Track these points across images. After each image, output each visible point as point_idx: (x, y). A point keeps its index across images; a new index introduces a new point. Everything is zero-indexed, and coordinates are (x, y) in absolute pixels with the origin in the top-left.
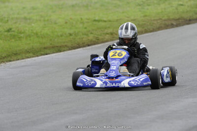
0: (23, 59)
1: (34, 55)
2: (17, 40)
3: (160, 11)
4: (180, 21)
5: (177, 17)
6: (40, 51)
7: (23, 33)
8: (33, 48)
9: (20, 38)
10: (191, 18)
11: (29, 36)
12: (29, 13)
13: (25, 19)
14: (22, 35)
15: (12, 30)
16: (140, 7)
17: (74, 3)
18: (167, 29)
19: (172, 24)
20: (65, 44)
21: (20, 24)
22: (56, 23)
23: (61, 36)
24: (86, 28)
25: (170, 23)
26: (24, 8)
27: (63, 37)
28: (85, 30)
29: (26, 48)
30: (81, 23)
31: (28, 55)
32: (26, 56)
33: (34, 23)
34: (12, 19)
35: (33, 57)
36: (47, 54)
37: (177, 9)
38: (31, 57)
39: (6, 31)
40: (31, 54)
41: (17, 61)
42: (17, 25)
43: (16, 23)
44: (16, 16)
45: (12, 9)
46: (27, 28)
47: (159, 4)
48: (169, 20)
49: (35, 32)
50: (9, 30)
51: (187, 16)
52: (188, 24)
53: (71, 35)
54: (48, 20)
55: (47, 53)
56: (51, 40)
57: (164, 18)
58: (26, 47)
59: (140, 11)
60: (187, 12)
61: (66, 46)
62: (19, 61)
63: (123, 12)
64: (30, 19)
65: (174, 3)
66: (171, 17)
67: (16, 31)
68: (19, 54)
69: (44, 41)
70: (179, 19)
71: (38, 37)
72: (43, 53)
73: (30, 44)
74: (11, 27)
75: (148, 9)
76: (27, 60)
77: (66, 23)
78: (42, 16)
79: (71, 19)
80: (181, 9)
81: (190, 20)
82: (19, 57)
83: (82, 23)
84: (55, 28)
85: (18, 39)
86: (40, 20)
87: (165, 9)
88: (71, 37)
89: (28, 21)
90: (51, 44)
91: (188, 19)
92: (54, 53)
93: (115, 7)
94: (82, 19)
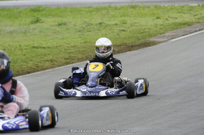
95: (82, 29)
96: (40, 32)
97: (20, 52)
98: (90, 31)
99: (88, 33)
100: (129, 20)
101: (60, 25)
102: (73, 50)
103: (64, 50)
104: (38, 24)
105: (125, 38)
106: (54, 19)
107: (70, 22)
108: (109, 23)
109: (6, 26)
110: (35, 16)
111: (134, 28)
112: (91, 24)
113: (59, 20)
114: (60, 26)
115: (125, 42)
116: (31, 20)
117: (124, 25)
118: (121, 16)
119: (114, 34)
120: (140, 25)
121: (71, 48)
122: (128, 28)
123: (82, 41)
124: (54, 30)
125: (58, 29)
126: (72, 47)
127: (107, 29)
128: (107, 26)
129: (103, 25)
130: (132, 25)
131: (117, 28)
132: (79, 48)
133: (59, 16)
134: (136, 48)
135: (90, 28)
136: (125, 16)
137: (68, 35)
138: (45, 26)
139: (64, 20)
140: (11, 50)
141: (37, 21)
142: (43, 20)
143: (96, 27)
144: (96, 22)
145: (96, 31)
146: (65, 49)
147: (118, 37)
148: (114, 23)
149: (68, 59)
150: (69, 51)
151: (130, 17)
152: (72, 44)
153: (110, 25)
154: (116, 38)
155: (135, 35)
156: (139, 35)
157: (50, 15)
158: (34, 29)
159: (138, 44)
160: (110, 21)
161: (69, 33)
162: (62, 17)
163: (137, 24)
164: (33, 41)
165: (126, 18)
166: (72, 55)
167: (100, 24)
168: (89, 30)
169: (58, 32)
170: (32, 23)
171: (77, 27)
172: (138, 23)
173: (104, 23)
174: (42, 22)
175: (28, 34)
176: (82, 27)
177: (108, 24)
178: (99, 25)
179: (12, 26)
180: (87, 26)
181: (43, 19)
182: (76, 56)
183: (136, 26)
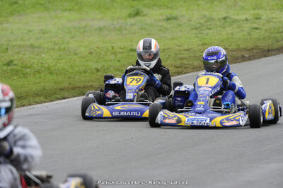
0: (30, 105)
1: (46, 100)
2: (21, 78)
3: (225, 37)
4: (255, 51)
5: (250, 46)
6: (55, 93)
7: (29, 67)
8: (44, 89)
9: (25, 75)
10: (270, 48)
11: (38, 72)
12: (37, 39)
13: (32, 46)
14: (28, 70)
15: (14, 62)
16: (196, 31)
17: (102, 24)
18: (235, 63)
19: (243, 56)
20: (90, 83)
21: (24, 54)
22: (76, 54)
23: (85, 72)
24: (119, 61)
25: (240, 54)
26: (30, 31)
27: (87, 74)
28: (118, 64)
29: (34, 90)
30: (112, 53)
31: (37, 99)
32: (35, 100)
33: (45, 54)
34: (13, 46)
35: (45, 102)
36: (64, 98)
37: (249, 34)
38: (41, 102)
39: (6, 65)
40: (42, 98)
41: (22, 108)
42: (21, 55)
43: (18, 53)
44: (18, 43)
45: (12, 33)
46: (35, 61)
47: (224, 28)
48: (238, 49)
49: (46, 65)
50: (9, 63)
51: (264, 44)
52: (265, 56)
53: (98, 70)
54: (64, 49)
55: (65, 96)
56: (69, 78)
57: (230, 48)
58: (35, 88)
59: (197, 37)
60: (264, 38)
61: (91, 86)
62: (25, 108)
63: (172, 39)
64: (38, 47)
65: (244, 26)
66: (241, 46)
67: (20, 64)
68: (25, 98)
69: (60, 78)
70: (253, 49)
71: (51, 73)
72: (58, 96)
73: (39, 83)
74: (12, 58)
75: (207, 34)
76: (35, 106)
77: (91, 53)
78: (55, 44)
79: (98, 48)
80: (256, 34)
81: (269, 51)
82: (25, 102)
83: (115, 53)
84: (75, 61)
85: (22, 76)
86: (53, 49)
87: (232, 34)
88: (99, 74)
89: (36, 50)
90: (70, 84)
91: (266, 49)
92: (74, 97)
93: (160, 30)
94: (113, 48)
95: (199, 25)
96: (141, 29)
97: (112, 57)
98: (210, 29)
99: (208, 31)
100: (265, 15)
101: (168, 19)
102: (186, 55)
103: (173, 55)
104: (138, 18)
105: (259, 40)
106: (161, 11)
107: (183, 16)
108: (236, 17)
109: (93, 19)
110: (133, 7)
111: (271, 25)
112: (212, 19)
113: (168, 12)
114: (169, 21)
115: (259, 44)
116: (128, 12)
117: (258, 21)
118: (254, 9)
119: (244, 33)
120: (280, 21)
121: (184, 52)
122: (263, 25)
123: (199, 42)
124: (161, 26)
125: (165, 24)
126: (185, 50)
127: (234, 26)
128: (233, 22)
129: (228, 20)
130: (268, 22)
131: (249, 25)
132: (194, 51)
133: (168, 7)
134: (274, 52)
135: (210, 25)
136: (258, 9)
137: (179, 33)
138: (148, 20)
139: (175, 13)
140: (100, 54)
141: (137, 14)
142: (145, 13)
143: (218, 23)
144: (219, 17)
145: (219, 29)
146: (176, 54)
147: (249, 37)
148: (243, 17)
149: (179, 67)
150: (181, 56)
151: (266, 10)
152: (186, 47)
153: (238, 21)
154: (247, 39)
155: (273, 35)
156: (278, 35)
157: (155, 5)
158: (132, 25)
159: (276, 47)
160: (238, 14)
161: (181, 31)
162: (171, 8)
163: (274, 20)
164: (132, 41)
165: (260, 12)
166: (185, 62)
167: (225, 18)
168: (209, 27)
169: (166, 29)
170: (130, 16)
171: (192, 23)
172: (277, 18)
173: (230, 18)
174: (144, 16)
175: (125, 32)
176: (200, 23)
177: (235, 20)
178: (223, 21)
179: (102, 19)
180: (206, 21)
181: (145, 11)
182: (191, 63)
183: (274, 23)
